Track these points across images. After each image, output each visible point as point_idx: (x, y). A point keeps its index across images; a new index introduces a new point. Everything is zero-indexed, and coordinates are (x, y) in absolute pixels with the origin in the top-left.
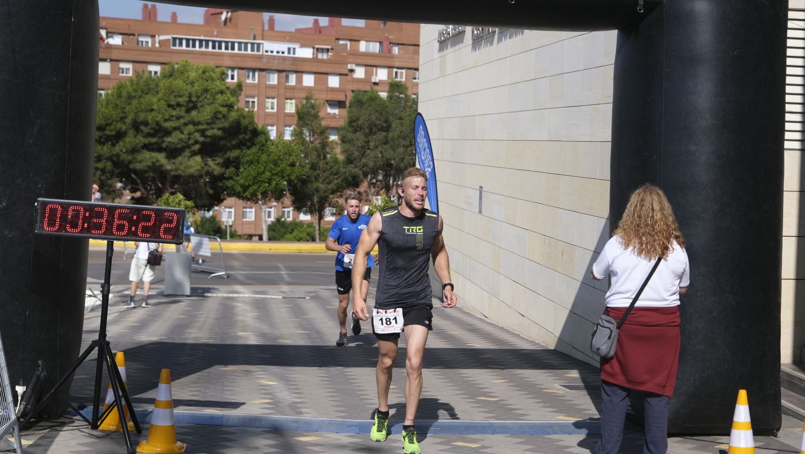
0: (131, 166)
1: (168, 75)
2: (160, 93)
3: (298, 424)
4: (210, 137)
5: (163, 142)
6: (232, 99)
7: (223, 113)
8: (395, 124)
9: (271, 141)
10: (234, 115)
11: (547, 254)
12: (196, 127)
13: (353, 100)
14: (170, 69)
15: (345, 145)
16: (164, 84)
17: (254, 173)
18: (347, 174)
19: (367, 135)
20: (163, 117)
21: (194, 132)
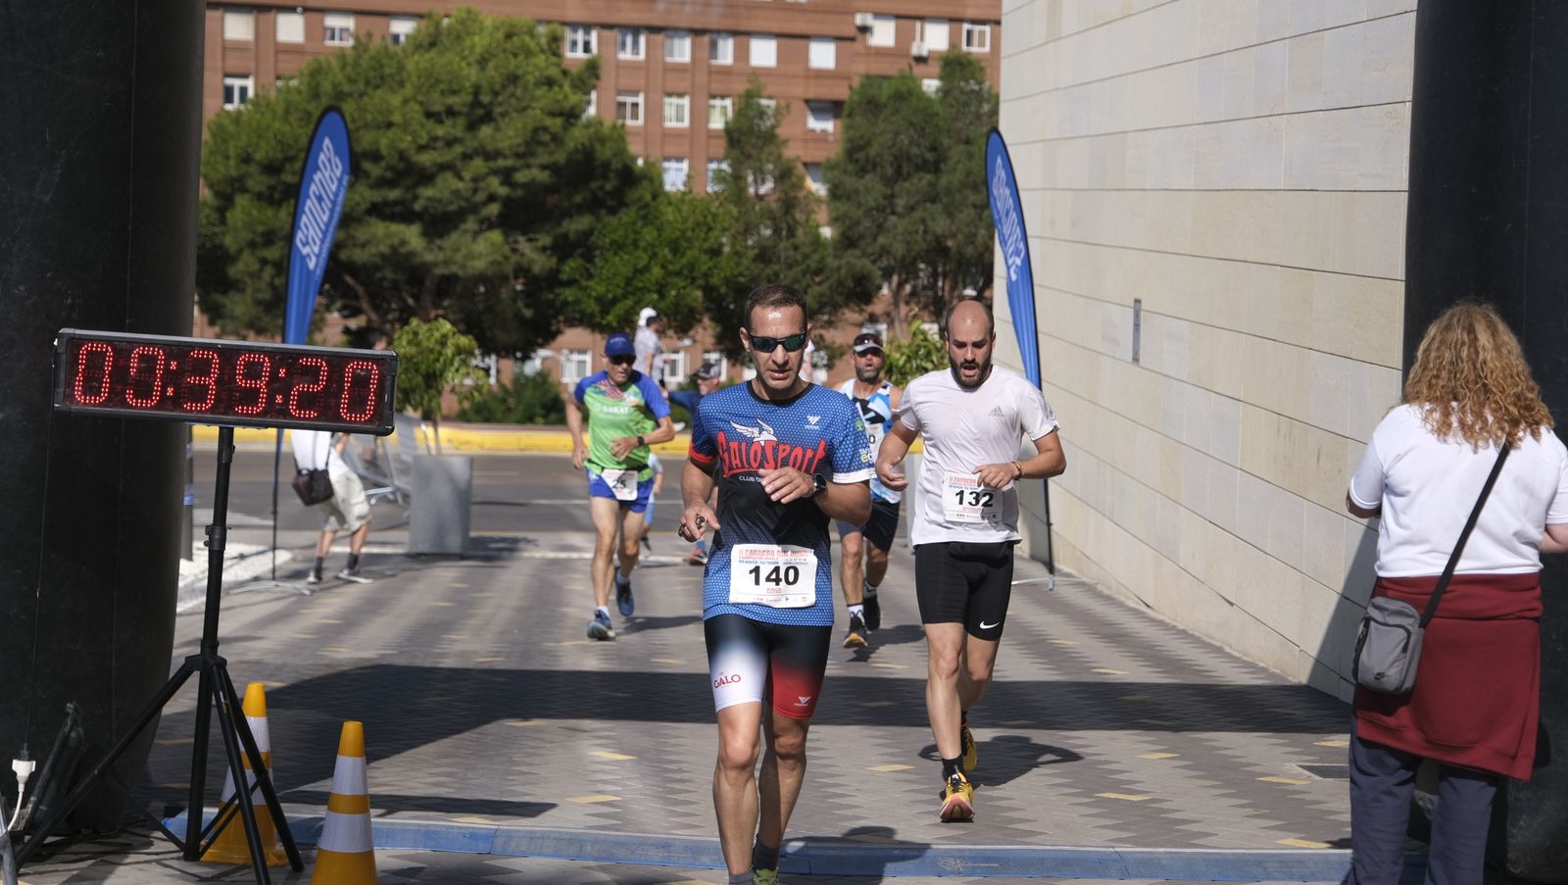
0: (343, 256)
1: (426, 42)
2: (408, 86)
3: (669, 852)
4: (525, 186)
5: (416, 198)
6: (574, 98)
7: (553, 130)
8: (956, 152)
9: (667, 194)
10: (577, 135)
11: (1285, 457)
12: (492, 164)
13: (856, 98)
14: (432, 29)
15: (839, 204)
16: (417, 63)
17: (626, 271)
18: (843, 272)
19: (890, 182)
20: (414, 141)
21: (487, 174)
